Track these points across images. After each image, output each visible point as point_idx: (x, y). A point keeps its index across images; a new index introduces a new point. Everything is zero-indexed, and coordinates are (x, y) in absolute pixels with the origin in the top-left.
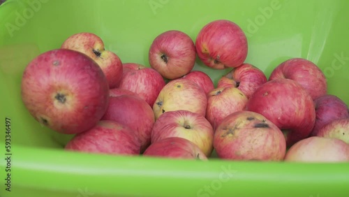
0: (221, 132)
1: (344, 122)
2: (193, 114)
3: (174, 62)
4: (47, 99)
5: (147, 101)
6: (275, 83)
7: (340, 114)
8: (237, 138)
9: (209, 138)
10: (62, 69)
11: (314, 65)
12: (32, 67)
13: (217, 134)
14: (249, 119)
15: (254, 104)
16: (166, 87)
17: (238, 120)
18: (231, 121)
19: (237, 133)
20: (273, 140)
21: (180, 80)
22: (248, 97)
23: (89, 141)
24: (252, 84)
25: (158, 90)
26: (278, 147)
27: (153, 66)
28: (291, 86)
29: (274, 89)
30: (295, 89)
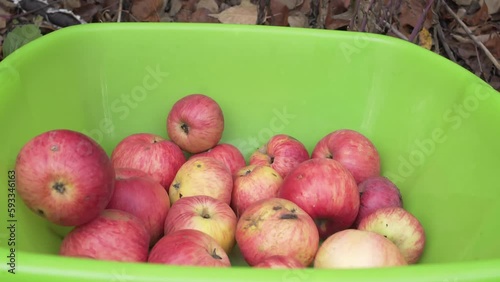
0: (243, 224)
2: (214, 201)
3: (195, 133)
4: (44, 188)
5: (161, 183)
7: (388, 200)
8: (260, 231)
9: (230, 229)
10: (61, 155)
11: (365, 139)
12: (28, 152)
13: (238, 226)
14: (275, 209)
15: (287, 189)
16: (184, 167)
17: (263, 210)
18: (255, 211)
19: (261, 225)
20: (301, 233)
21: (201, 158)
23: (91, 234)
24: (288, 159)
26: (307, 241)
28: (330, 168)
29: (309, 171)
30: (335, 171)
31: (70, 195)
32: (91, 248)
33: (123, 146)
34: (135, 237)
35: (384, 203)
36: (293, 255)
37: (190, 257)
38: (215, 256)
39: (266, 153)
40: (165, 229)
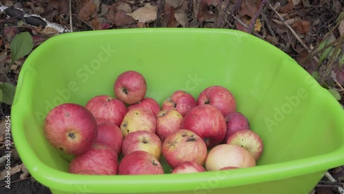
0: (166, 145)
1: (243, 132)
2: (148, 133)
3: (132, 94)
4: (64, 137)
7: (242, 125)
8: (176, 148)
9: (159, 148)
10: (71, 118)
11: (227, 90)
12: (52, 117)
13: (164, 146)
14: (183, 136)
15: (186, 124)
16: (128, 114)
17: (176, 137)
18: (173, 138)
19: (176, 145)
20: (198, 148)
21: (138, 109)
22: (184, 115)
24: (185, 105)
25: (123, 115)
26: (202, 152)
27: (117, 98)
28: (209, 111)
29: (199, 113)
30: (213, 112)
31: (77, 139)
32: (89, 166)
33: (91, 104)
34: (111, 157)
35: (240, 128)
36: (194, 160)
37: (143, 166)
38: (154, 164)
39: (171, 101)
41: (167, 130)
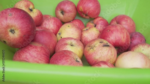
0: (87, 48)
1: (143, 45)
2: (75, 39)
3: (67, 15)
4: (6, 31)
5: (54, 32)
6: (113, 26)
7: (141, 41)
8: (95, 51)
9: (82, 50)
10: (13, 17)
11: (130, 18)
13: (85, 49)
14: (100, 42)
15: (103, 35)
17: (95, 43)
18: (92, 43)
19: (95, 49)
20: (111, 52)
21: (69, 23)
22: (100, 32)
23: (26, 51)
24: (102, 26)
25: (59, 27)
26: (113, 56)
27: (57, 16)
28: (120, 28)
29: (112, 29)
32: (26, 57)
34: (44, 53)
35: (140, 42)
36: (108, 60)
37: (68, 61)
38: (77, 61)
40: (56, 50)
41: (88, 40)
